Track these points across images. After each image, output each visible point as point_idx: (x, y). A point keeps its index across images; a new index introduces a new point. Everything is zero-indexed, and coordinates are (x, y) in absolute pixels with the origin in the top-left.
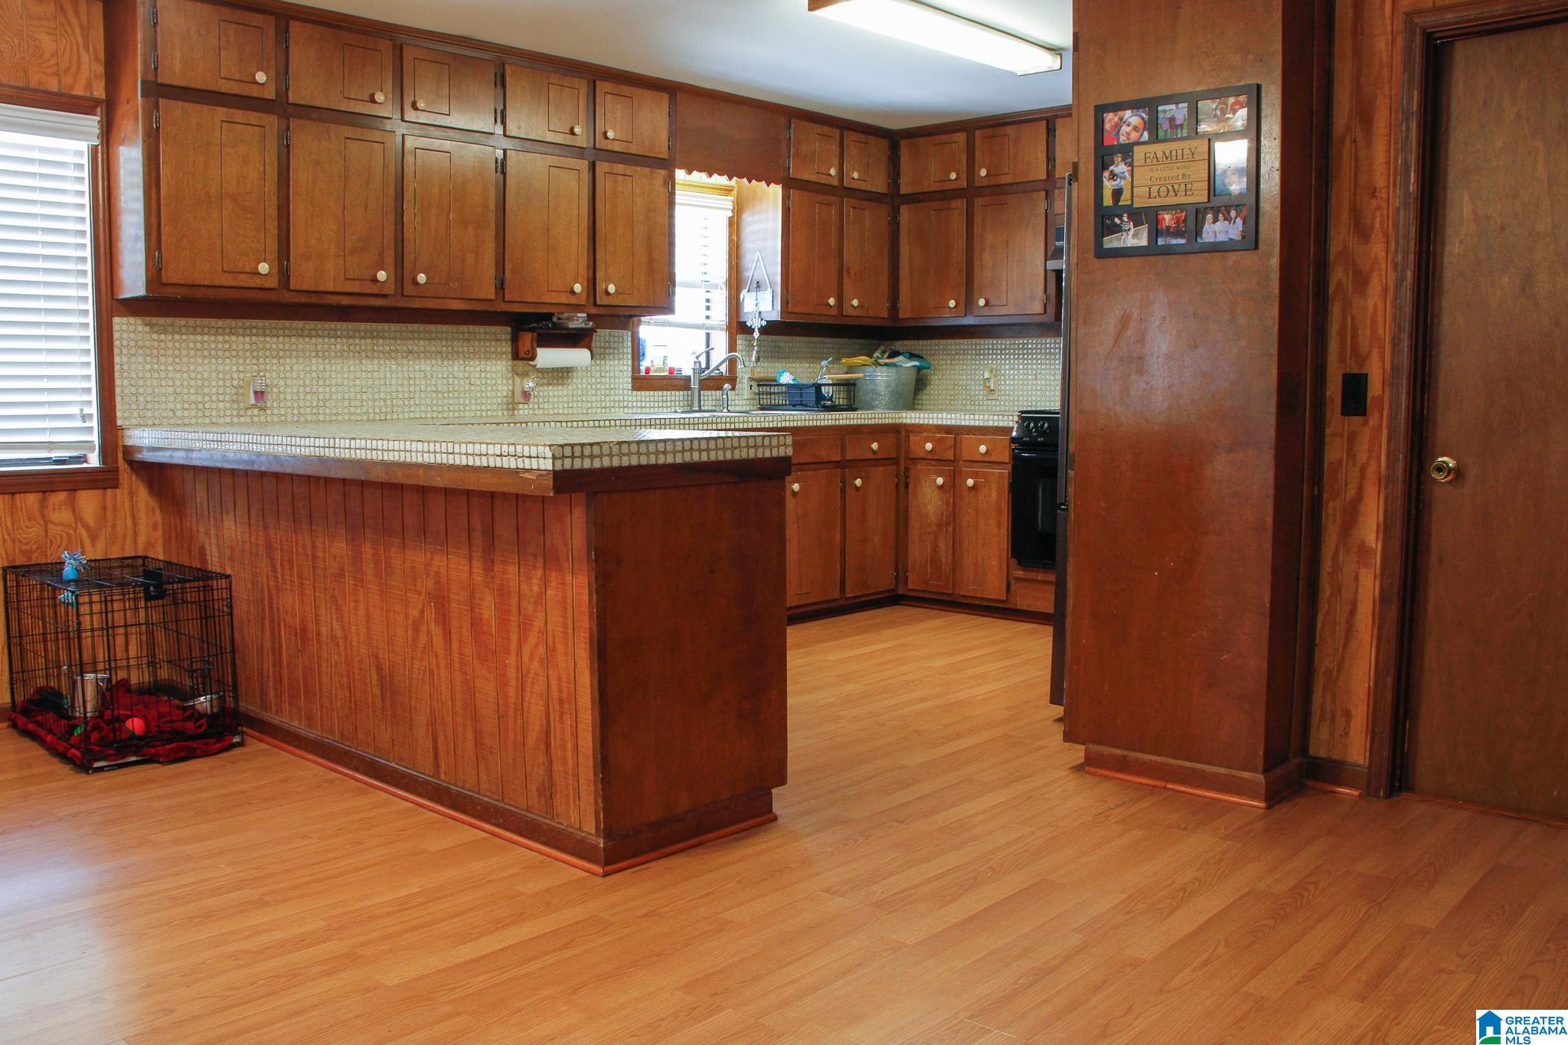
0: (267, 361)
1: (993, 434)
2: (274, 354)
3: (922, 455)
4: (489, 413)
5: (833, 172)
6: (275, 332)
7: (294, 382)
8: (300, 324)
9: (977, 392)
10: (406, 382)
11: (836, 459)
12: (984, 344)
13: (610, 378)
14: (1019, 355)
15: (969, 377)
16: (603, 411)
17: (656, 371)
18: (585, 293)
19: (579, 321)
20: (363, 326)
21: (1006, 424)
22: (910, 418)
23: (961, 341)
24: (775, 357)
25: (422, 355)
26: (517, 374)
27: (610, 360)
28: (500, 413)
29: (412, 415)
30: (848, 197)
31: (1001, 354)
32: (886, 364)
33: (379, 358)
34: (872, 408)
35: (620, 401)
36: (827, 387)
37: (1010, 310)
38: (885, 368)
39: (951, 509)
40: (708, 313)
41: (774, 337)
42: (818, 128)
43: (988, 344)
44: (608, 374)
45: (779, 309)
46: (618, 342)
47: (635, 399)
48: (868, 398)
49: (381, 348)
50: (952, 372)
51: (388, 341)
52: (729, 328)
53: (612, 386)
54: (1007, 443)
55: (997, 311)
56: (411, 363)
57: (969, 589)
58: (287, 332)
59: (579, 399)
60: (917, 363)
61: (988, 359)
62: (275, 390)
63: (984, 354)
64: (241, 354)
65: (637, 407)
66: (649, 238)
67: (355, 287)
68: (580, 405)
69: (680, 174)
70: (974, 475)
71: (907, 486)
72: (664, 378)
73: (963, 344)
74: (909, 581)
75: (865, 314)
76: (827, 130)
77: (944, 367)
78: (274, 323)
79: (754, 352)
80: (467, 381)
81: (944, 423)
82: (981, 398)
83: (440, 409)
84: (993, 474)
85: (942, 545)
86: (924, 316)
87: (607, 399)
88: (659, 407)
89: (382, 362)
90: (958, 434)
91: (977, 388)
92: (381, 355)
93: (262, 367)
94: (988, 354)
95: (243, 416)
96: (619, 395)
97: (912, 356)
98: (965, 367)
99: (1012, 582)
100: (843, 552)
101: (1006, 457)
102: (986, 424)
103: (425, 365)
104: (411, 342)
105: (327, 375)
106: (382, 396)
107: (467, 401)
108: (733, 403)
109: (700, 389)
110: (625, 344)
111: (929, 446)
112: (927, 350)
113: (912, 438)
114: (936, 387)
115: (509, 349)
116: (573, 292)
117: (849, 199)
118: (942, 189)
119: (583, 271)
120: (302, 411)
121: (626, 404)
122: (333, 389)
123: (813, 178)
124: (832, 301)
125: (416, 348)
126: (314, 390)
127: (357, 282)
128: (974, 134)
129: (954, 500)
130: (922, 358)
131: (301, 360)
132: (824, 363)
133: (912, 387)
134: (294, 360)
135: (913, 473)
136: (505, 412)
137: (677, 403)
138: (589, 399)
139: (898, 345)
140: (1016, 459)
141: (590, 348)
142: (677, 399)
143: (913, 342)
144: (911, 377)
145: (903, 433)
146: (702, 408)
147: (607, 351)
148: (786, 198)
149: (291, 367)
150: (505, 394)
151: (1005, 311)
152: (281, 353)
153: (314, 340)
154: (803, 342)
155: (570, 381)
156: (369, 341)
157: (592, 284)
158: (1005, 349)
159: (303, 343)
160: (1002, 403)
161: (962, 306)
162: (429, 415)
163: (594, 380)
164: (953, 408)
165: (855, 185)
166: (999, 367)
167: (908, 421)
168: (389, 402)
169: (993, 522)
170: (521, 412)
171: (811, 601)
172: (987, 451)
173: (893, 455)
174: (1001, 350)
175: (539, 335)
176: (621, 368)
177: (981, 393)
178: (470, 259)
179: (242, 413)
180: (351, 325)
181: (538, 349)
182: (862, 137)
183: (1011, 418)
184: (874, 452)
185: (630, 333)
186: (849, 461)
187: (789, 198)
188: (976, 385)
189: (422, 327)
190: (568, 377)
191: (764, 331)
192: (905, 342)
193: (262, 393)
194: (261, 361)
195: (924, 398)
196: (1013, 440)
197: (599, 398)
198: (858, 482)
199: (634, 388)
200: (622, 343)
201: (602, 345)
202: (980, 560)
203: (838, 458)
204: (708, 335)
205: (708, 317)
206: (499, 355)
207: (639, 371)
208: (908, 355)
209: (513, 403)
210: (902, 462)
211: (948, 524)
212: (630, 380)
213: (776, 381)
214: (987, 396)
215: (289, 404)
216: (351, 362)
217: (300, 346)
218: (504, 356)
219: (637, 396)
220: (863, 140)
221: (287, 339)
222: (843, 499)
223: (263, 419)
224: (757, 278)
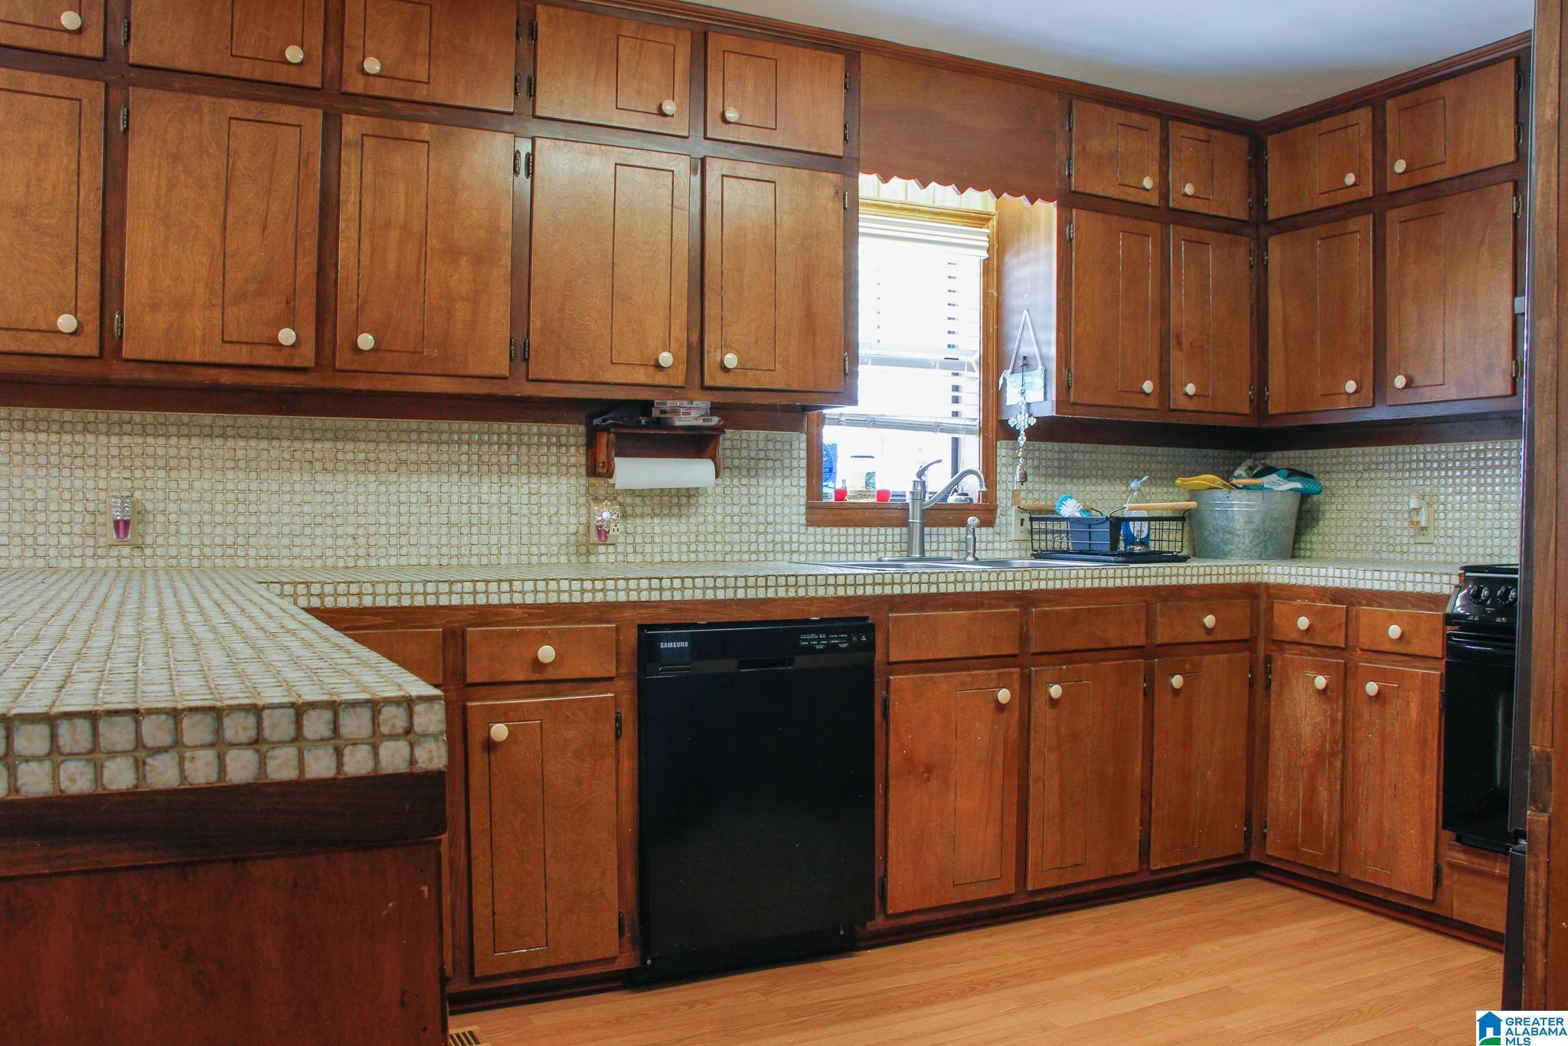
0: (149, 473)
1: (1414, 606)
2: (161, 463)
3: (1293, 636)
4: (544, 559)
5: (1148, 183)
6: (162, 430)
7: (194, 507)
8: (208, 418)
9: (1399, 532)
10: (393, 509)
11: (1137, 643)
12: (1411, 453)
13: (767, 506)
14: (1470, 469)
15: (1385, 507)
16: (754, 557)
17: (854, 497)
18: (683, 368)
19: (692, 414)
20: (318, 422)
21: (1436, 589)
22: (1278, 573)
23: (1373, 449)
24: (1065, 476)
25: (424, 467)
26: (596, 499)
27: (767, 478)
28: (564, 559)
29: (403, 561)
30: (1175, 223)
31: (1439, 469)
32: (1246, 487)
33: (345, 471)
34: (1223, 555)
35: (783, 543)
36: (1138, 523)
37: (1450, 391)
38: (1244, 492)
39: (1339, 730)
40: (956, 407)
41: (1063, 445)
42: (1121, 116)
43: (1417, 453)
44: (762, 501)
45: (1054, 398)
46: (782, 451)
47: (811, 539)
48: (1217, 539)
49: (349, 457)
50: (1359, 499)
51: (362, 446)
52: (983, 431)
53: (770, 519)
54: (1440, 624)
55: (1427, 395)
56: (402, 479)
57: (1368, 871)
58: (185, 430)
59: (710, 538)
60: (1298, 485)
61: (1417, 478)
62: (161, 518)
63: (1410, 470)
64: (103, 462)
65: (816, 552)
66: (807, 280)
67: (243, 356)
68: (710, 547)
69: (868, 184)
70: (1378, 676)
71: (1268, 686)
72: (866, 507)
73: (1376, 454)
74: (1268, 842)
75: (1210, 408)
76: (1136, 118)
77: (1346, 491)
78: (161, 416)
79: (1018, 467)
80: (505, 509)
81: (1330, 584)
82: (1405, 540)
83: (454, 551)
84: (1412, 675)
85: (1323, 792)
86: (1309, 409)
87: (761, 538)
88: (855, 552)
89: (351, 478)
90: (1352, 604)
91: (1399, 524)
92: (351, 467)
93: (139, 483)
94: (1418, 469)
95: (102, 558)
96: (782, 532)
97: (1292, 473)
98: (1379, 491)
99: (1445, 870)
100: (1146, 796)
101: (1436, 648)
102: (1401, 588)
103: (429, 484)
104: (404, 446)
105: (252, 497)
106: (351, 530)
107: (504, 540)
108: (983, 546)
109: (923, 525)
110: (795, 454)
111: (1303, 622)
112: (1319, 464)
113: (1278, 606)
114: (1333, 523)
115: (583, 460)
116: (658, 366)
117: (1181, 228)
118: (1331, 203)
119: (679, 333)
120: (208, 551)
121: (794, 547)
122: (263, 518)
123: (1113, 192)
124: (1148, 386)
125: (413, 457)
126: (229, 519)
127: (244, 347)
128: (1384, 108)
129: (1344, 717)
130: (1311, 477)
131: (207, 474)
132: (1134, 484)
133: (1291, 523)
134: (195, 473)
135: (1277, 664)
136: (574, 559)
137: (889, 546)
138: (727, 538)
139: (1276, 458)
140: (1452, 650)
141: (714, 459)
142: (890, 539)
143: (1298, 453)
144: (1290, 506)
145: (1263, 599)
146: (927, 554)
147: (762, 464)
148: (1063, 223)
149: (191, 485)
150: (573, 529)
151: (1441, 393)
152: (173, 463)
153: (231, 443)
154: (1116, 453)
155: (693, 510)
156: (328, 445)
157: (696, 352)
158: (1447, 460)
159: (215, 448)
160: (1441, 550)
161: (1368, 391)
162: (434, 562)
163: (736, 510)
164: (1359, 556)
165: (1189, 205)
166: (1435, 491)
167: (1272, 580)
168: (362, 541)
169: (1411, 759)
170: (602, 558)
171: (1083, 877)
172: (1402, 636)
173: (1245, 634)
174: (1439, 462)
175: (617, 435)
176: (787, 491)
177: (1406, 532)
178: (462, 311)
179: (100, 552)
180: (297, 420)
181: (616, 458)
182: (1201, 132)
183: (1445, 578)
184: (1209, 631)
185: (804, 437)
186: (1159, 646)
187: (1071, 223)
188: (1397, 520)
189: (424, 424)
190: (689, 504)
191: (1033, 433)
192: (1286, 453)
193: (127, 523)
194: (138, 473)
195: (1315, 539)
196: (1450, 619)
197: (745, 538)
198: (1177, 681)
199: (810, 523)
200: (790, 451)
201: (753, 454)
202: (1386, 824)
203: (1141, 641)
204: (956, 442)
205: (955, 414)
206: (562, 469)
207: (820, 495)
208: (1286, 473)
209: (587, 544)
210: (1261, 647)
211: (1333, 754)
212: (803, 510)
213: (1053, 512)
214: (1414, 536)
215: (184, 540)
216: (296, 477)
217: (207, 452)
218: (573, 470)
219: (815, 535)
220: (1202, 137)
221: (184, 442)
222: (1149, 709)
223: (138, 562)
224: (1025, 350)
